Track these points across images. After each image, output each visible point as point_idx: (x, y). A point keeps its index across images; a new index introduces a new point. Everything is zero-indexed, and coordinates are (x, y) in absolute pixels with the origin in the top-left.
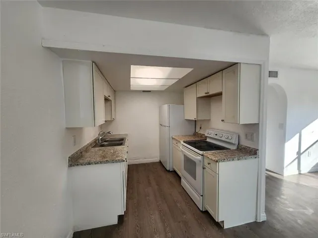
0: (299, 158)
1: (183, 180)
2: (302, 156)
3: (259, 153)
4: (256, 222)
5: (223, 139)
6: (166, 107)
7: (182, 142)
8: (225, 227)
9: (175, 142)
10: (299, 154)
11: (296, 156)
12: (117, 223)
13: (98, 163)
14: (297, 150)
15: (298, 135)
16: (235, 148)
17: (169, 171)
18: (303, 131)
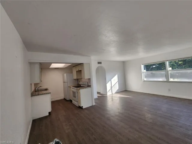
0: (111, 89)
1: (73, 101)
2: (112, 88)
3: (91, 86)
4: (92, 106)
5: (84, 84)
6: (65, 75)
7: (72, 87)
8: (83, 108)
9: (70, 88)
10: (111, 87)
11: (110, 88)
12: (48, 115)
13: (41, 94)
14: (110, 86)
15: (110, 81)
16: (87, 86)
17: (68, 100)
18: (112, 80)
